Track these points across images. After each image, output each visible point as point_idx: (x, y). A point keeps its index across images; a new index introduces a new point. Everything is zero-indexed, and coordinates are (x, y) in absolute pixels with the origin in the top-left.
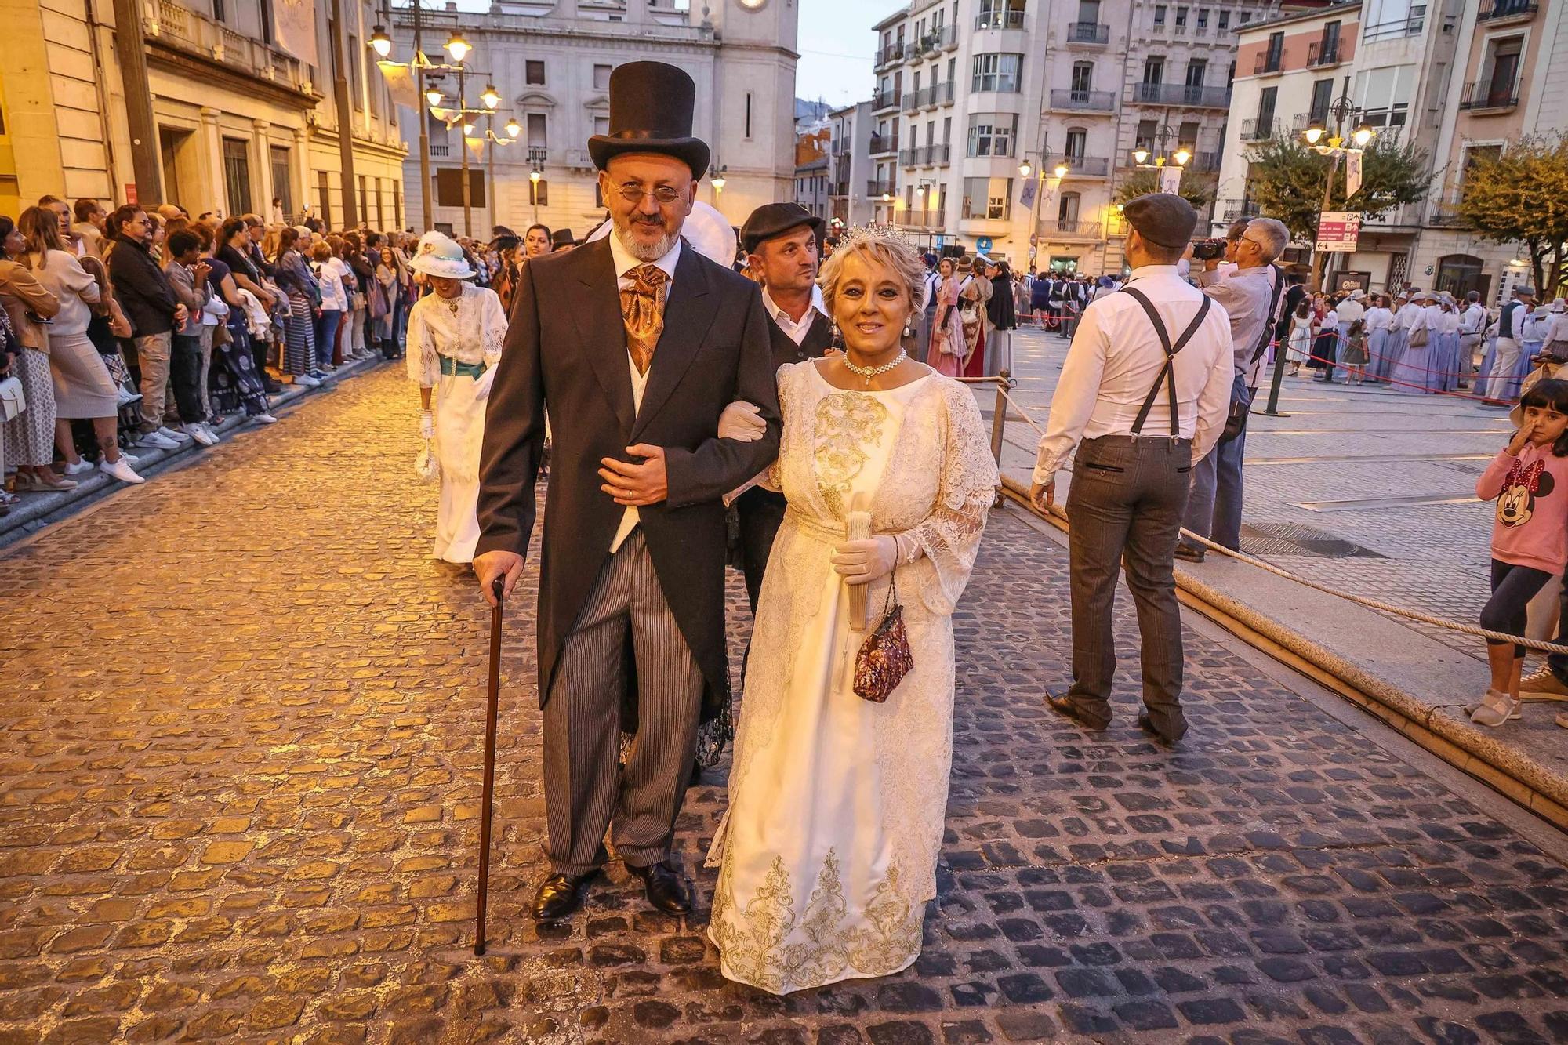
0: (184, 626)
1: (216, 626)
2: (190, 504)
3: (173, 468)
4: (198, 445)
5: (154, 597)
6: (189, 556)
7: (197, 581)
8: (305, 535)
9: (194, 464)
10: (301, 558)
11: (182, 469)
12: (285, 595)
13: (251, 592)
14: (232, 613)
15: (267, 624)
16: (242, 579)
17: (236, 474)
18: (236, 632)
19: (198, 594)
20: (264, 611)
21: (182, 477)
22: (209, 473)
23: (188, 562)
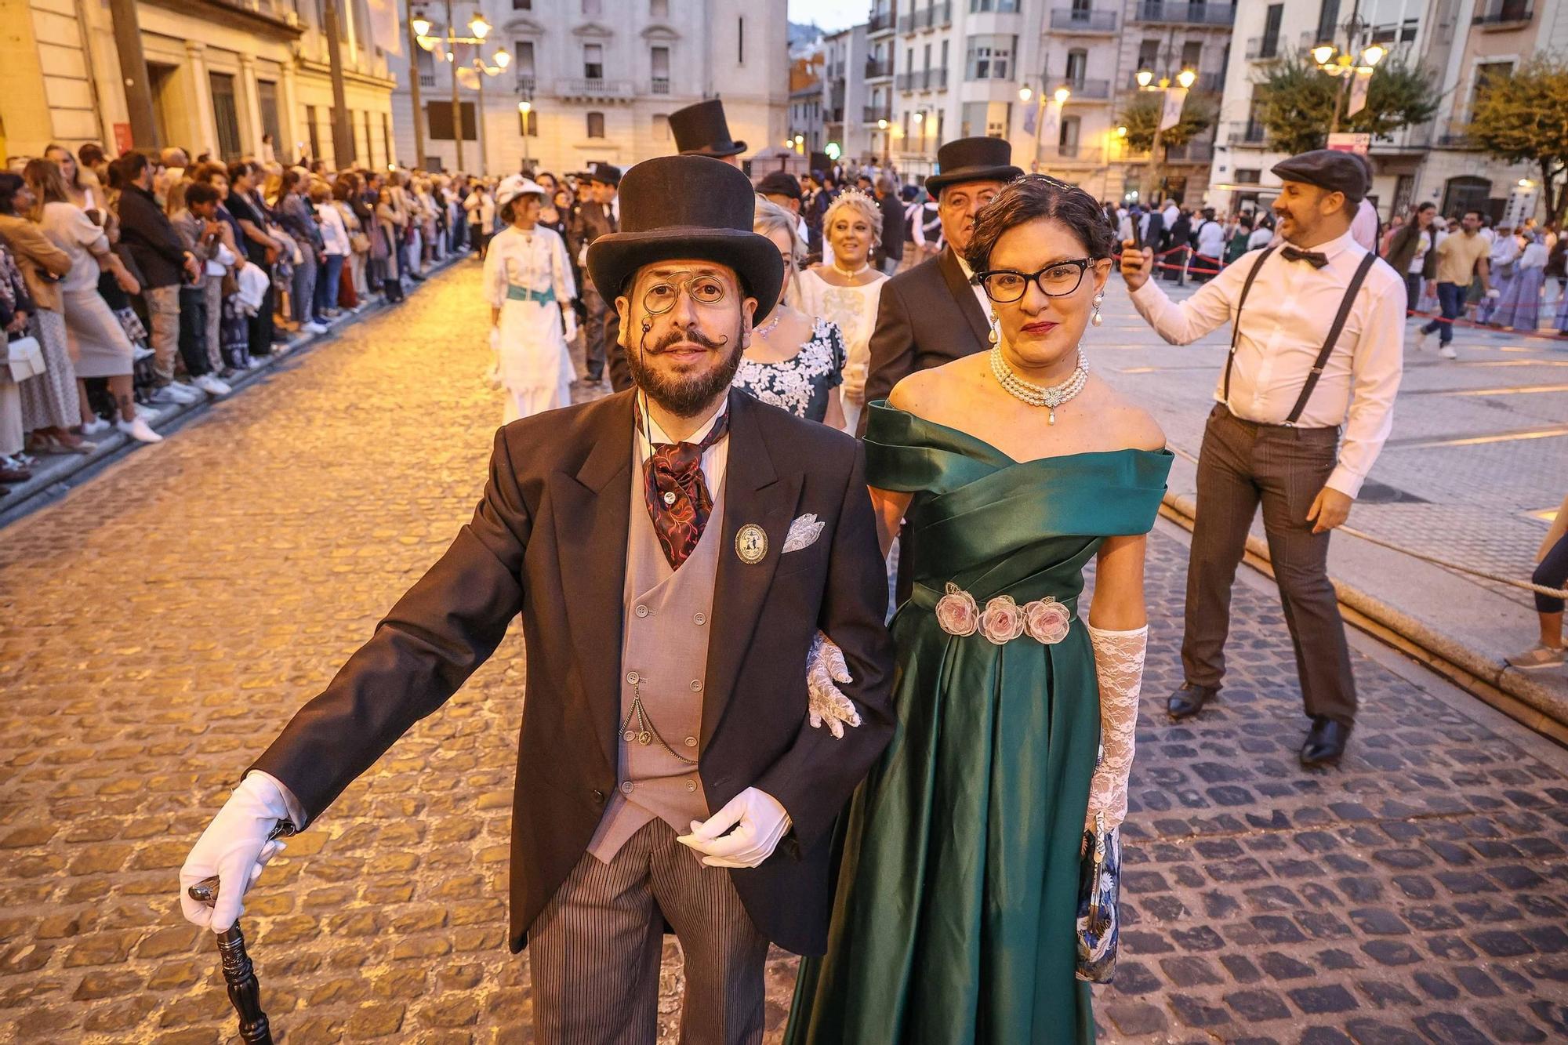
0: (224, 597)
1: (258, 597)
2: (212, 464)
3: (190, 424)
4: (211, 398)
5: (190, 566)
6: (218, 520)
7: (230, 548)
8: (334, 495)
9: (211, 420)
10: (332, 521)
11: (198, 426)
12: (322, 561)
13: (287, 559)
14: (271, 582)
15: (308, 594)
16: (276, 545)
17: (255, 431)
18: (278, 603)
19: (234, 562)
20: (304, 580)
21: (200, 434)
22: (227, 430)
23: (218, 527)
